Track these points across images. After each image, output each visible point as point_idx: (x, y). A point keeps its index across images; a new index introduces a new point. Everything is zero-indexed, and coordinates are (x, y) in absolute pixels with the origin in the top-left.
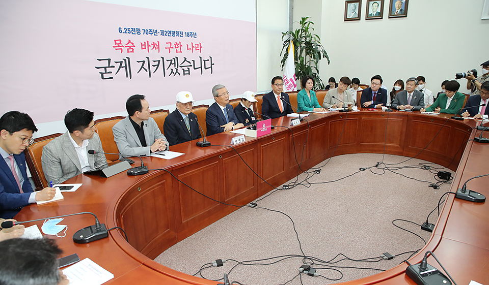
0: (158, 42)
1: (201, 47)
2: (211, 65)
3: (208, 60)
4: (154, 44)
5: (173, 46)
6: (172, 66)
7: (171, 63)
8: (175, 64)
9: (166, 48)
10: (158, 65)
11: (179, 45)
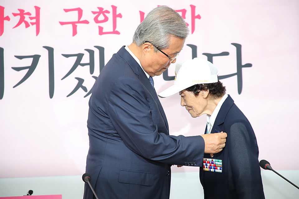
0: (38, 9)
1: (194, 17)
2: (240, 66)
3: (226, 54)
4: (22, 13)
5: (88, 15)
6: (83, 72)
7: (78, 63)
8: (91, 64)
9: (62, 23)
10: (32, 69)
11: (110, 16)
